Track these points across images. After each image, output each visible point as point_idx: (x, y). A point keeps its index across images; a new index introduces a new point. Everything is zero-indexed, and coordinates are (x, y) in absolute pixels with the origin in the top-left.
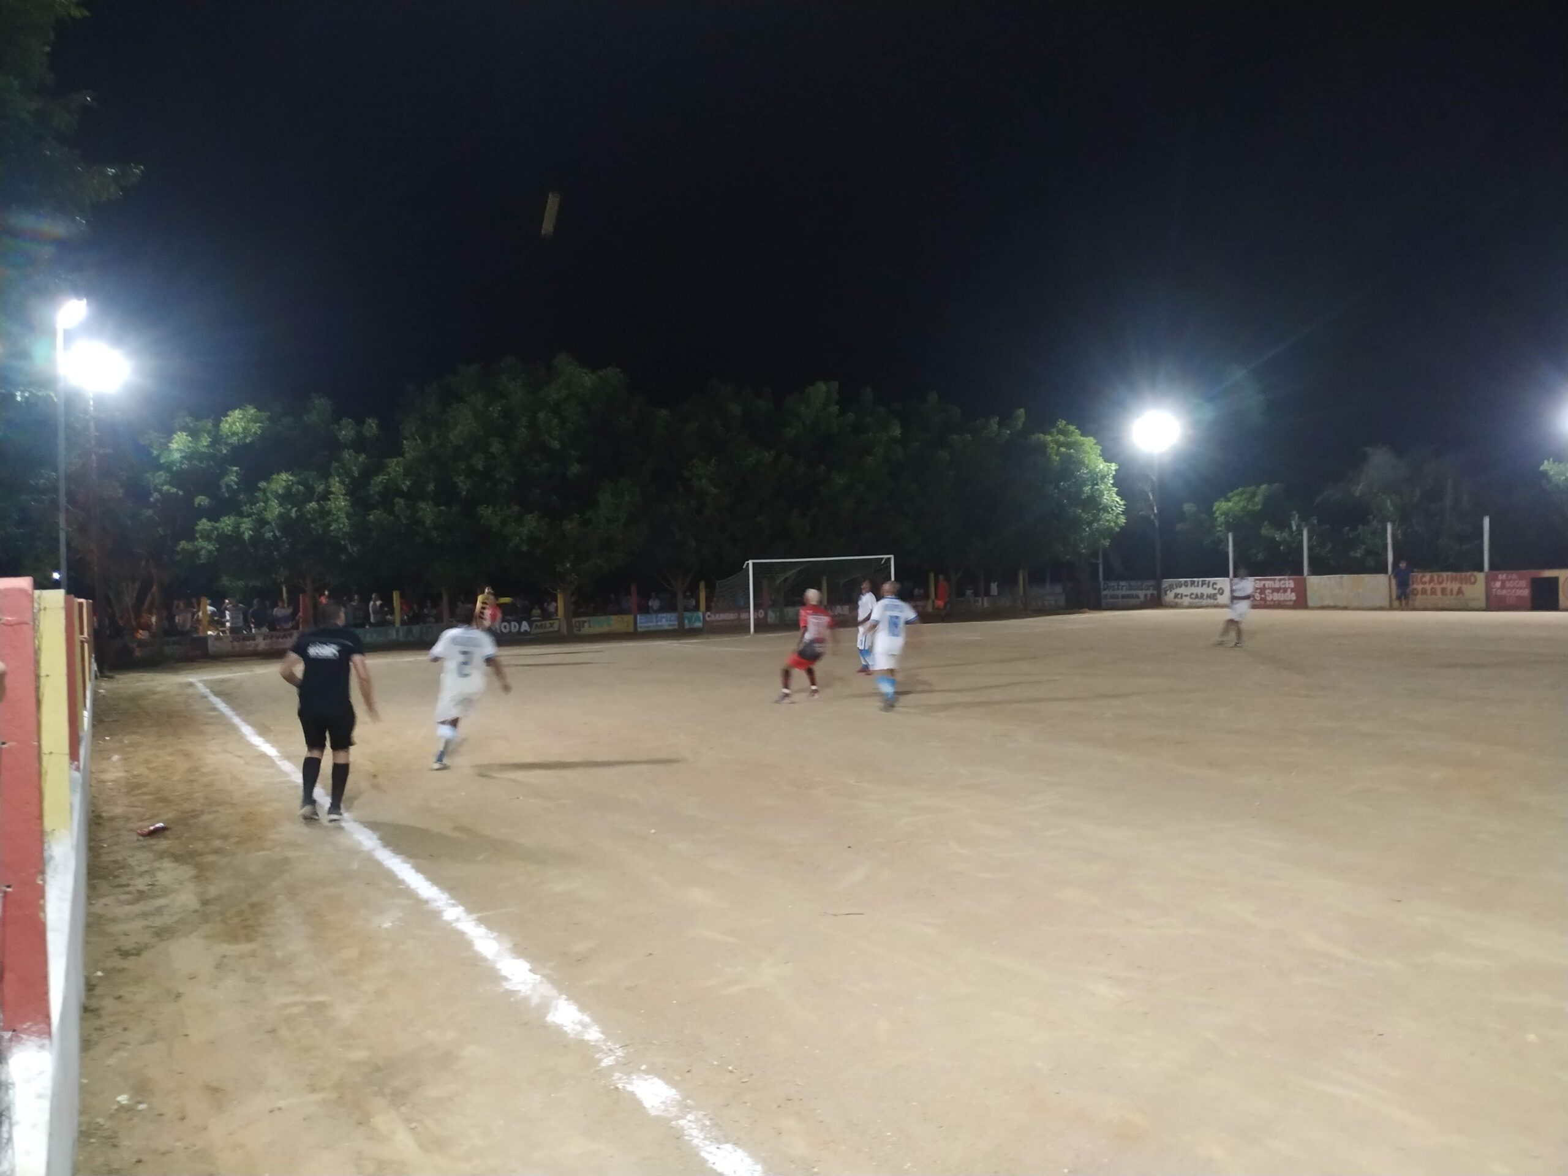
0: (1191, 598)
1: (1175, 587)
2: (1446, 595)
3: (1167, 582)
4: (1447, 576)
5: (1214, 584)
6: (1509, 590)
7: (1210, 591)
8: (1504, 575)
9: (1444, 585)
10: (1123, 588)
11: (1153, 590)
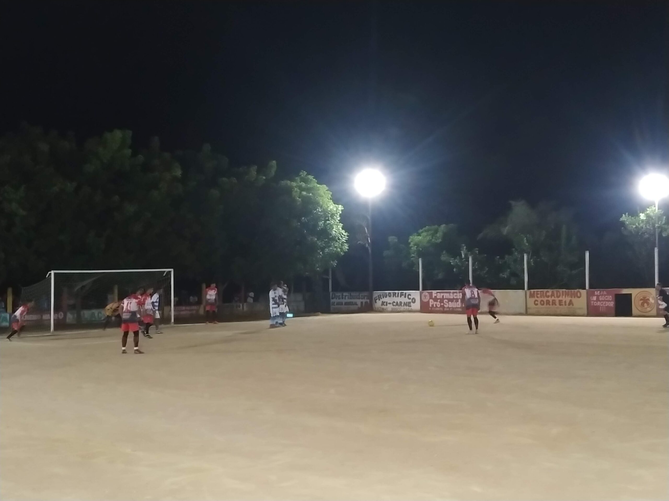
0: (393, 305)
1: (382, 297)
2: (562, 305)
3: (376, 293)
4: (563, 292)
5: (409, 295)
6: (602, 302)
7: (406, 300)
8: (599, 292)
9: (560, 298)
10: (346, 298)
11: (367, 299)
